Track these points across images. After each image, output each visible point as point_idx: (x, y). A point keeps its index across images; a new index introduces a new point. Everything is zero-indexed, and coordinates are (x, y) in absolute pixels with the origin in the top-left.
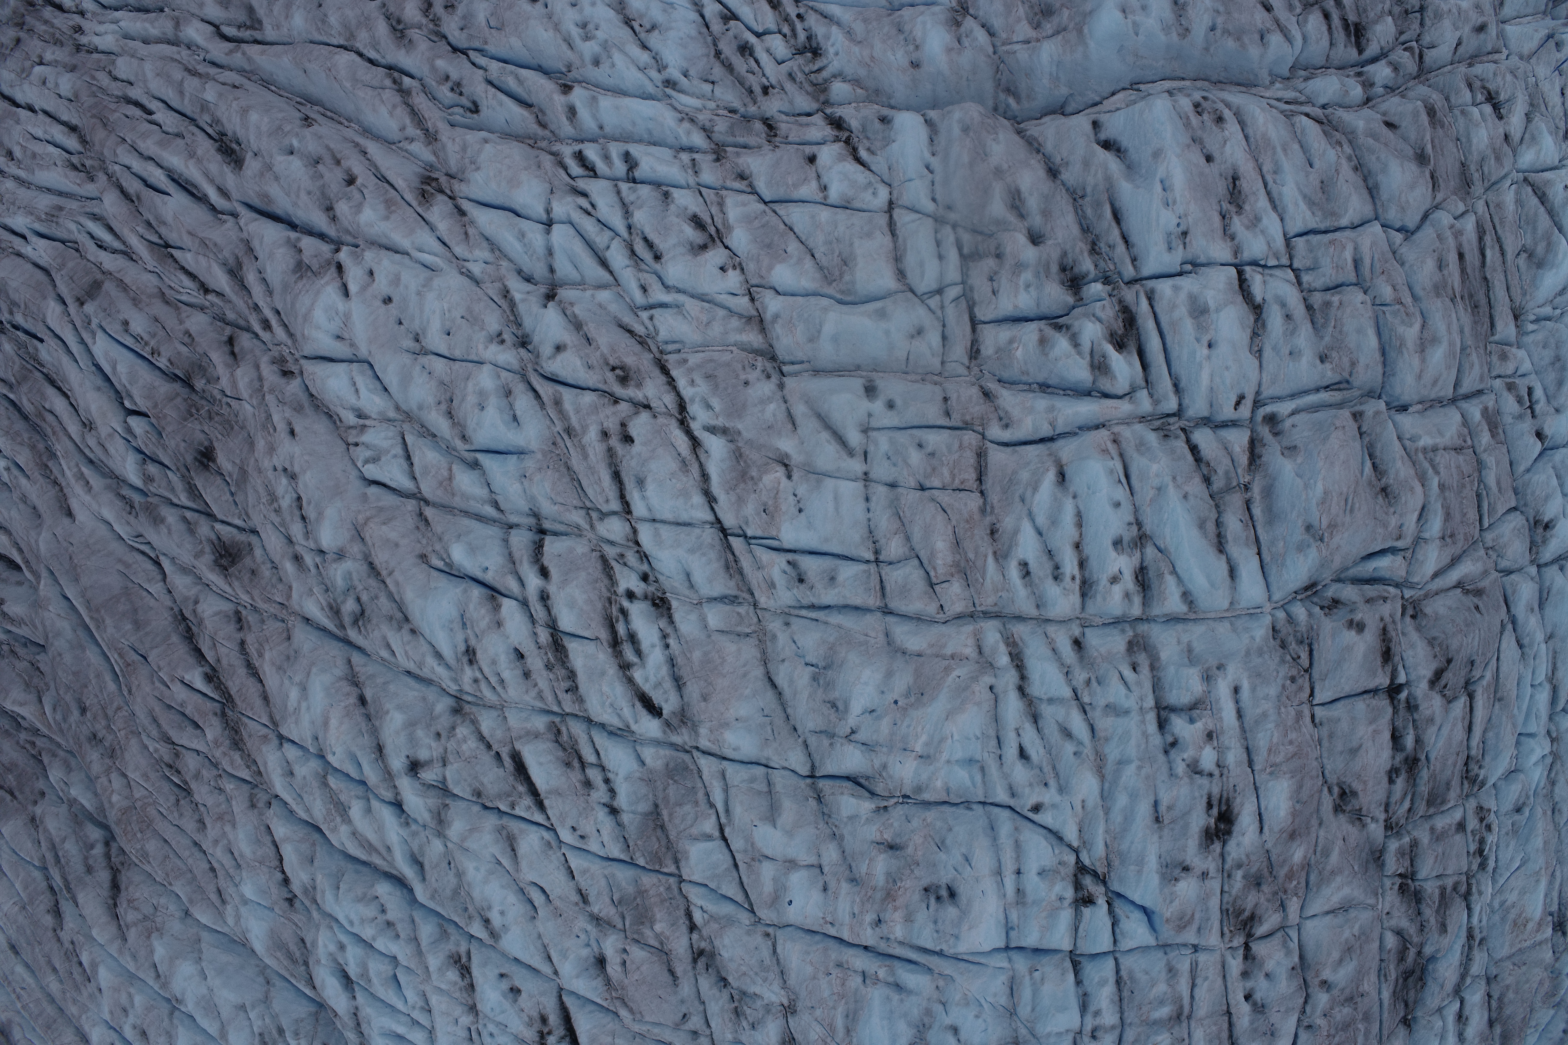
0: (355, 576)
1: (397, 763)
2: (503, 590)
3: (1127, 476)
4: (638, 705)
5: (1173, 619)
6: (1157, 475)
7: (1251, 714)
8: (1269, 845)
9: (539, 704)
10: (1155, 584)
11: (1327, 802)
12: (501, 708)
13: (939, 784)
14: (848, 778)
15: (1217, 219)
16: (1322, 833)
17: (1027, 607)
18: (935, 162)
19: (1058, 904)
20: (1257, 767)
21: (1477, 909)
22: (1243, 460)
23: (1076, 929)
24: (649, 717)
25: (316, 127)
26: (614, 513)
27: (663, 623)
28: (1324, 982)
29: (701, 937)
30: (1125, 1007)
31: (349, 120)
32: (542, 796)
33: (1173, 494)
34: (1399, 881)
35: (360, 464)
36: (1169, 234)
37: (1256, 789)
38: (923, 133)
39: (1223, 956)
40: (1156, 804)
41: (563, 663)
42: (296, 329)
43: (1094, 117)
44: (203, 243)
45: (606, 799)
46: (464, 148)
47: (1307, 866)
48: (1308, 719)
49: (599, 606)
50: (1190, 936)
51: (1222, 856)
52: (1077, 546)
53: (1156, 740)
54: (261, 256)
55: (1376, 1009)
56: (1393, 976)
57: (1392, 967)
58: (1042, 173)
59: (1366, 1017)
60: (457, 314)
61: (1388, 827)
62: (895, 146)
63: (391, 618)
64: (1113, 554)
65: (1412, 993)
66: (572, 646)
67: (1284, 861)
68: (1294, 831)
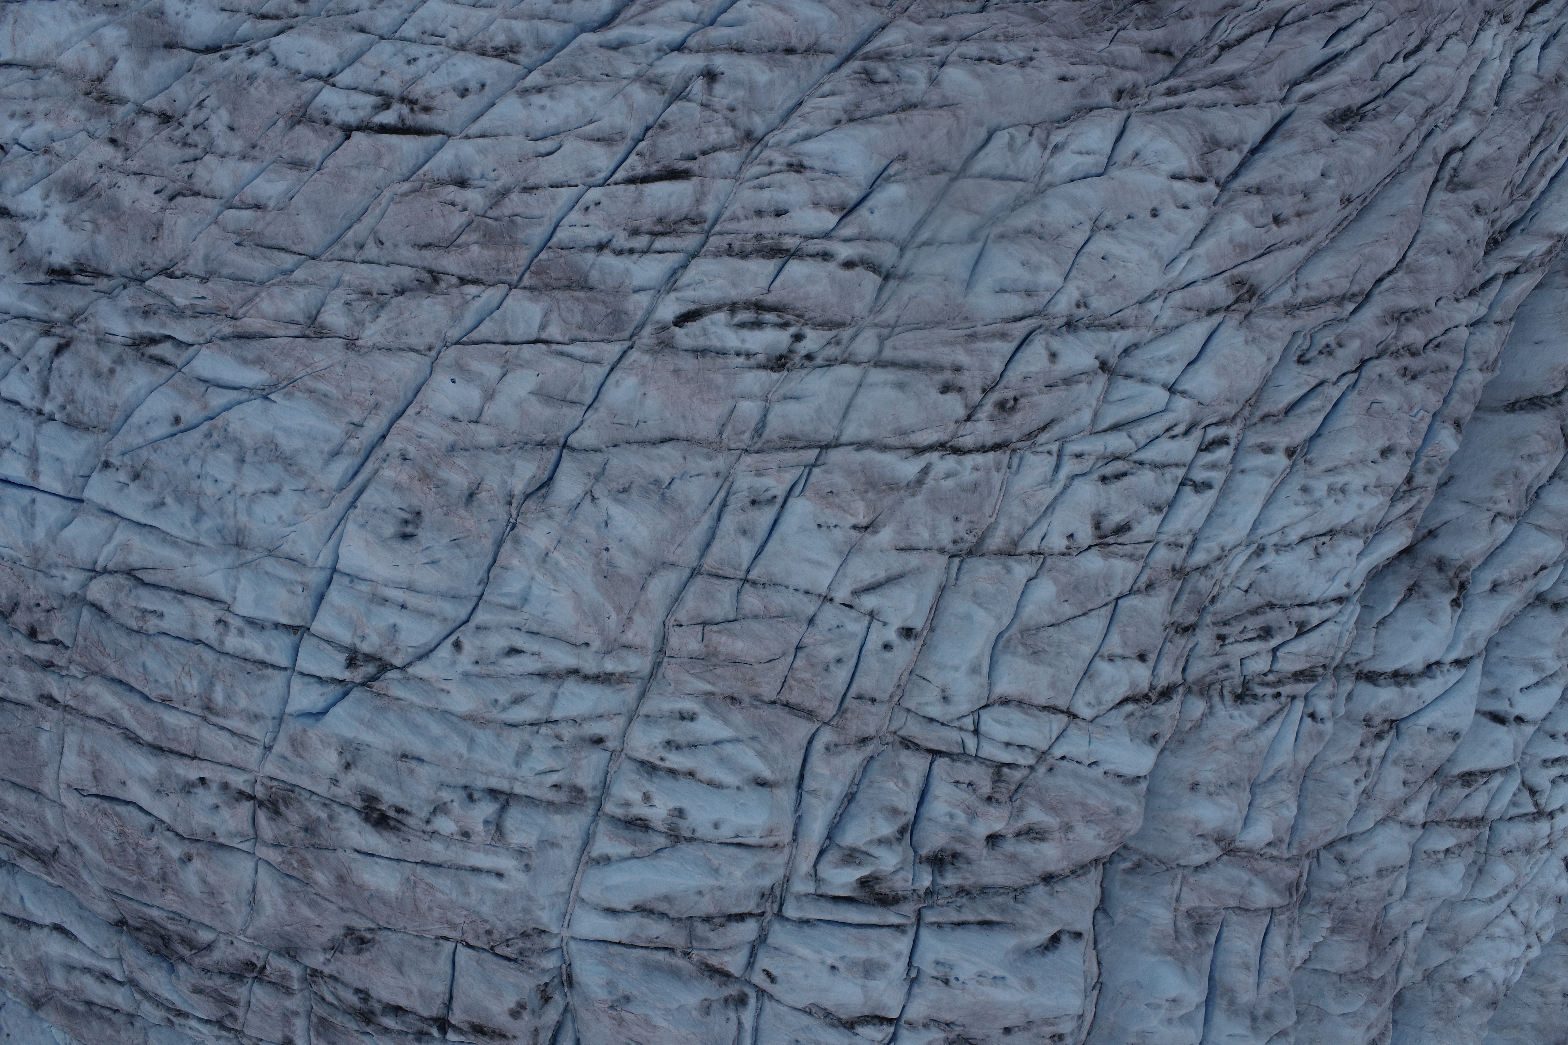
0: (909, 87)
1: (720, 62)
2: (846, 220)
3: (739, 845)
4: (692, 307)
5: (588, 839)
6: (730, 873)
7: (473, 881)
8: (340, 853)
9: (727, 214)
10: (628, 834)
11: (360, 924)
12: (736, 178)
13: (515, 562)
14: (551, 478)
15: (949, 1017)
16: (333, 907)
17: (652, 705)
18: (1098, 772)
19: (360, 633)
20: (419, 868)
21: (204, 1029)
22: (714, 961)
23: (328, 642)
24: (677, 313)
25: (1338, 206)
26: (880, 351)
27: (761, 358)
28: (190, 858)
29: (451, 286)
30: (236, 661)
31: (1333, 240)
32: (640, 186)
33: (706, 882)
34: (259, 964)
35: (1012, 130)
36: (951, 967)
37: (398, 860)
38: (1130, 770)
39: (251, 771)
40: (420, 760)
41: (758, 252)
42: (1158, 118)
43: (1086, 936)
44: (1269, 62)
45: (615, 244)
46: (1270, 337)
47: (307, 882)
48: (445, 933)
49: (799, 305)
50: (282, 746)
51: (347, 805)
52: (691, 774)
53: (481, 782)
54: (1239, 111)
55: (145, 899)
56: (171, 927)
57: (180, 928)
58: (1052, 868)
59: (141, 887)
60: (1119, 273)
61: (315, 973)
62: (1127, 739)
63: (858, 106)
64: (672, 805)
65: (147, 938)
66: (771, 265)
67: (319, 862)
68: (345, 882)
